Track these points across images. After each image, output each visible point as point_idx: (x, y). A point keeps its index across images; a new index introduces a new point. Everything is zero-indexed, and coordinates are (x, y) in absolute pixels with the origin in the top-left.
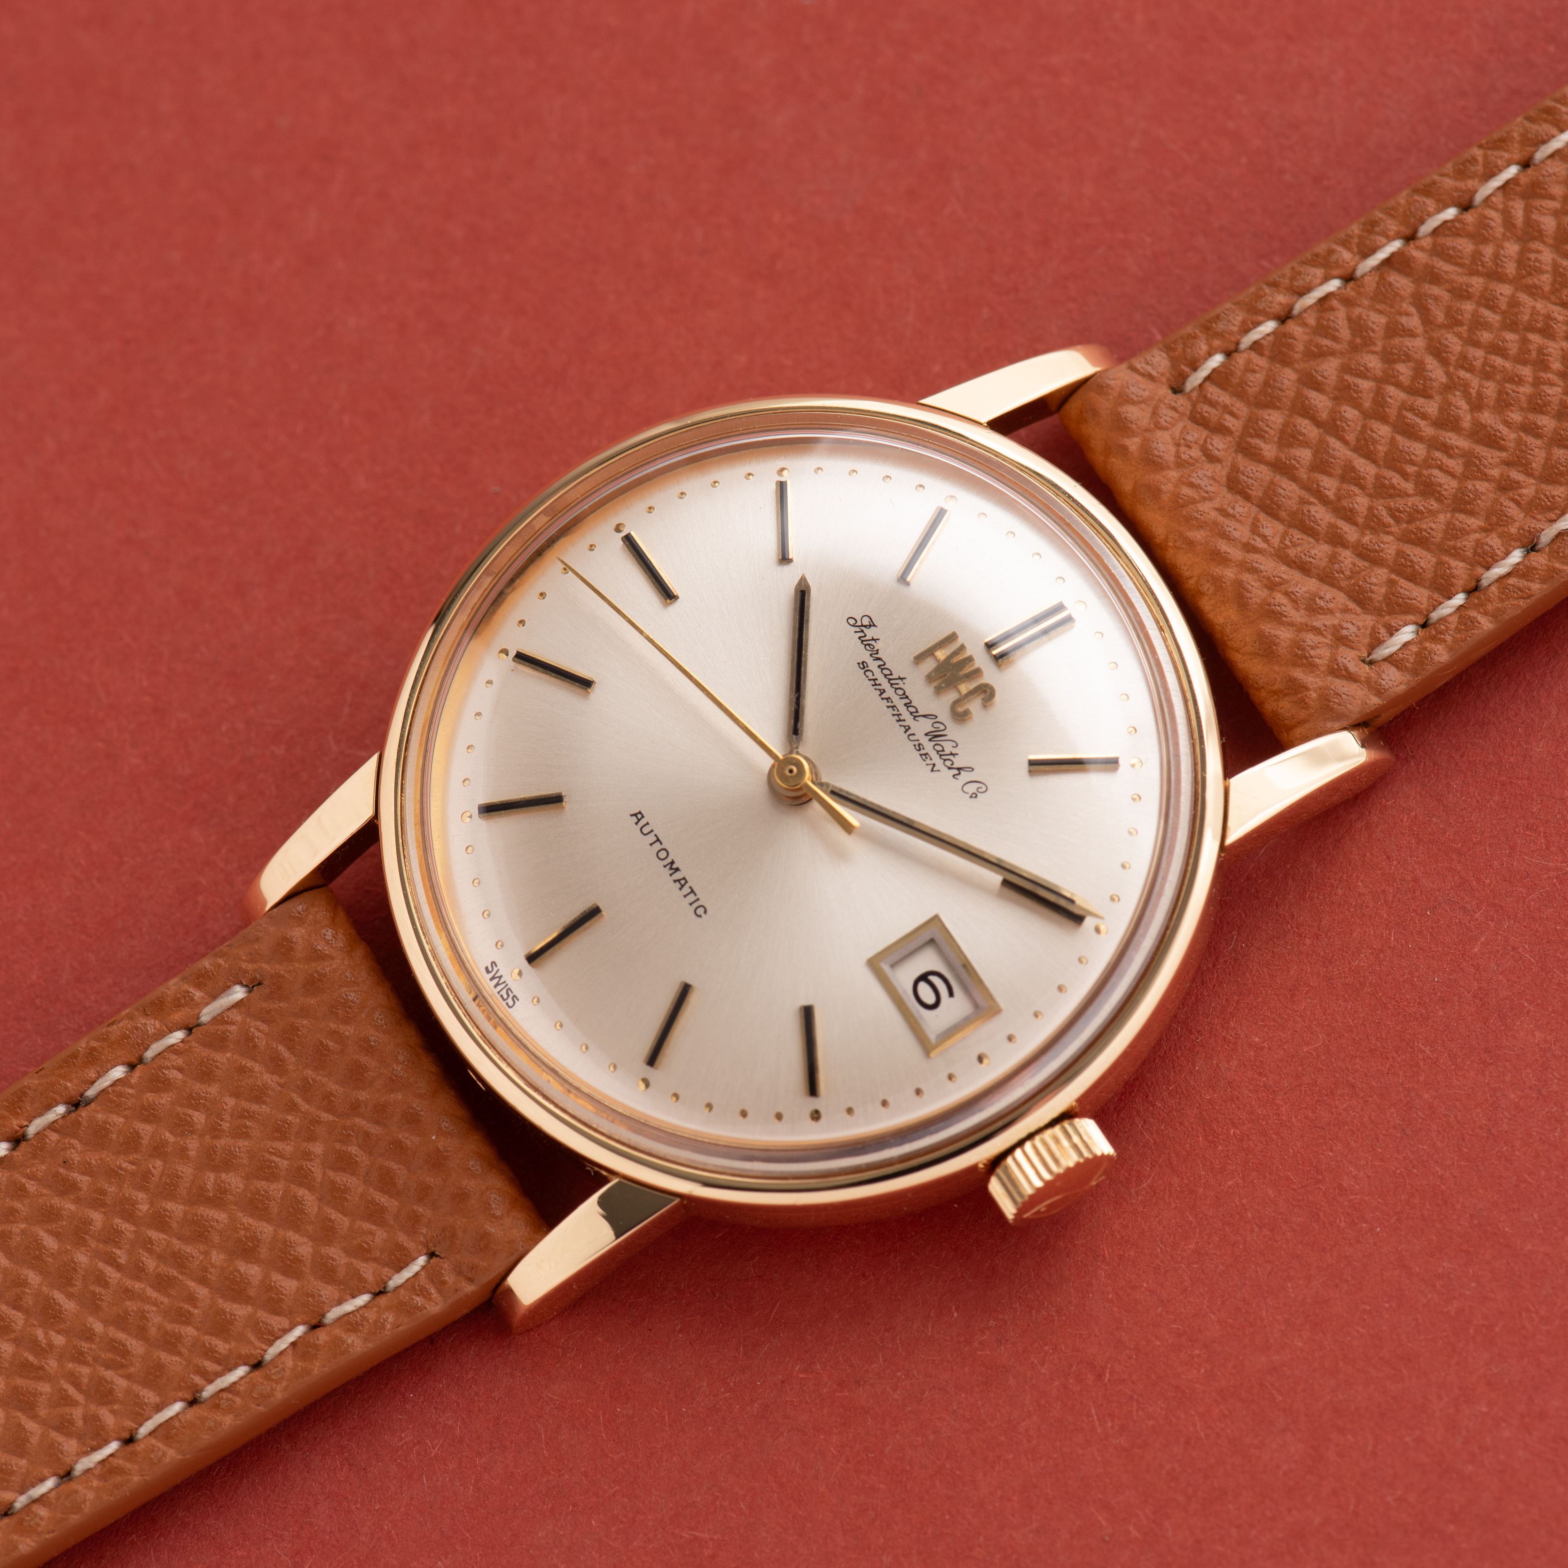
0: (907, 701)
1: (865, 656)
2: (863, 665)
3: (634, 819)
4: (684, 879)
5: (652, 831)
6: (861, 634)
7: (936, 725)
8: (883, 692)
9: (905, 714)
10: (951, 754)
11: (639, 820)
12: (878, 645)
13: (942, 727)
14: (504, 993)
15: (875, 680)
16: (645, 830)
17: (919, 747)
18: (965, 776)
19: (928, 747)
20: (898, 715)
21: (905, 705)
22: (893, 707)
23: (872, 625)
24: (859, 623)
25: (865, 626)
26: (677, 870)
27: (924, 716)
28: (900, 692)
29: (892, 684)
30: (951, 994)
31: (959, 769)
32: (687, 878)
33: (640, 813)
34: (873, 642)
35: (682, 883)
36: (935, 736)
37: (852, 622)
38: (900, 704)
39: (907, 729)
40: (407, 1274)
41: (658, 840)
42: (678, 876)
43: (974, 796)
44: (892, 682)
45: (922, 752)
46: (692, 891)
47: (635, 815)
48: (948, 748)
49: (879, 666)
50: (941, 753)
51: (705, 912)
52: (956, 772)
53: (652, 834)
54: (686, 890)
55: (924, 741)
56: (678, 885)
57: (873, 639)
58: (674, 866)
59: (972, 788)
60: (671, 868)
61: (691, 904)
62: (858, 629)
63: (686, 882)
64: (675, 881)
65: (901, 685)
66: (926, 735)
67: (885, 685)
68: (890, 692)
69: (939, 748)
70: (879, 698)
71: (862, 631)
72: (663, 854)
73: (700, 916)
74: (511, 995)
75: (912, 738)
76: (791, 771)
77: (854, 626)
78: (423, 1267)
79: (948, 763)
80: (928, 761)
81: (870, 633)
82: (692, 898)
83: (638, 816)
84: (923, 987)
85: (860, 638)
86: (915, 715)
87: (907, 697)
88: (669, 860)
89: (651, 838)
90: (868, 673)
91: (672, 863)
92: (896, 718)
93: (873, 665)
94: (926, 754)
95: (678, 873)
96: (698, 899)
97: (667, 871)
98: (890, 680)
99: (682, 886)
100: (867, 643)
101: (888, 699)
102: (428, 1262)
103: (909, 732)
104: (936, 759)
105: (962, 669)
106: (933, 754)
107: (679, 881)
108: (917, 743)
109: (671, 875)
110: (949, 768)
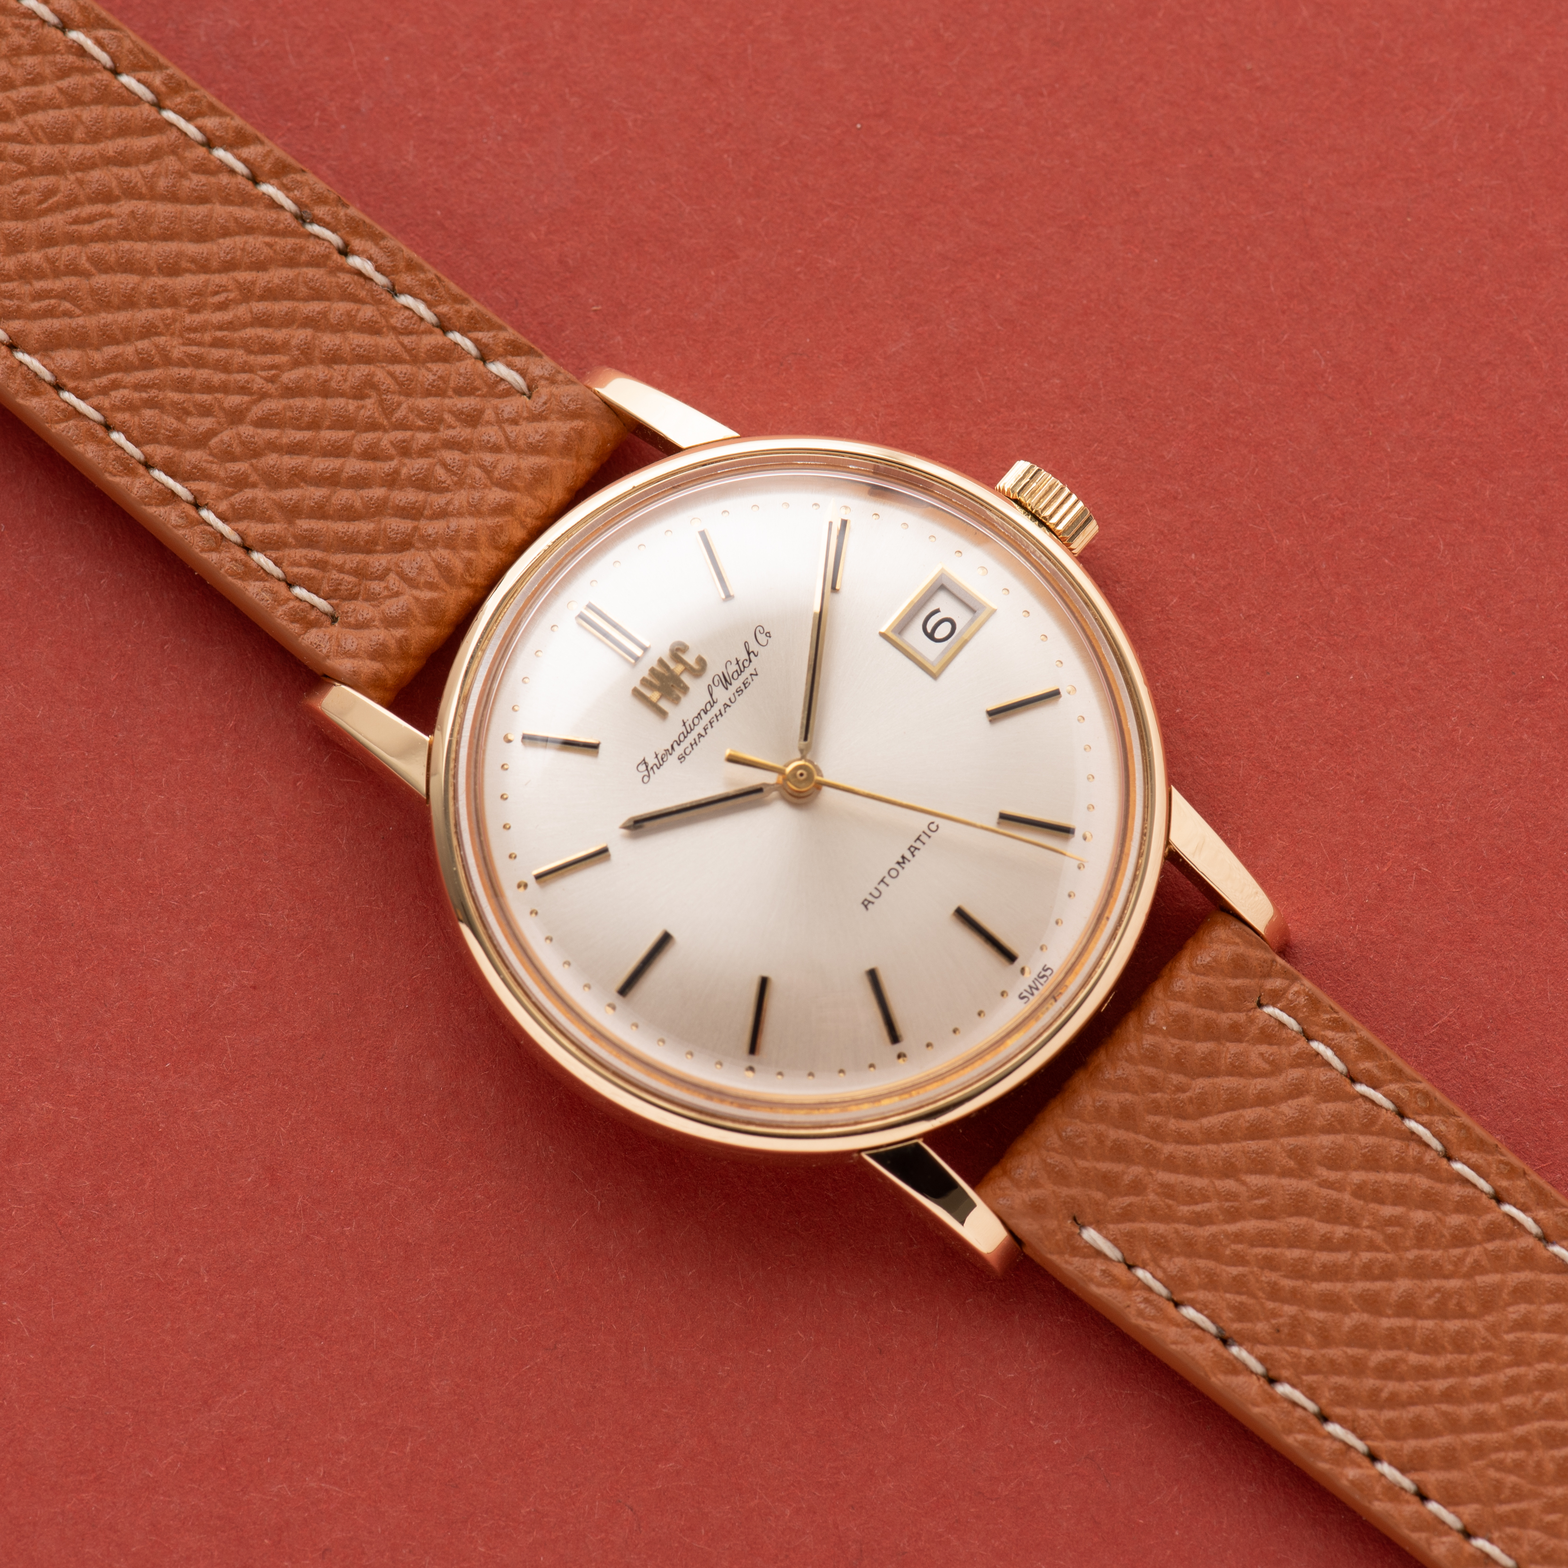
0: (702, 713)
1: (672, 759)
2: (681, 758)
3: (870, 906)
4: (909, 849)
5: (876, 889)
6: (655, 768)
7: (716, 683)
8: (700, 736)
9: (715, 711)
10: (738, 663)
11: (869, 902)
12: (661, 752)
13: (717, 678)
14: (1042, 981)
15: (692, 745)
16: (876, 894)
17: (739, 691)
18: (753, 647)
19: (737, 684)
20: (717, 717)
21: (706, 713)
22: (711, 723)
23: (644, 762)
24: (646, 773)
25: (647, 767)
26: (903, 857)
27: (711, 695)
28: (696, 721)
29: (691, 730)
30: (937, 611)
31: (749, 654)
32: (908, 846)
33: (863, 903)
34: (659, 757)
35: (913, 850)
36: (726, 681)
37: (646, 779)
38: (706, 719)
39: (726, 706)
40: (1284, 1017)
41: (882, 881)
42: (908, 855)
43: (769, 635)
44: (689, 730)
45: (743, 687)
46: (918, 839)
47: (866, 906)
48: (733, 668)
49: (679, 745)
50: (740, 672)
51: (933, 823)
52: (752, 655)
53: (879, 887)
54: (918, 844)
55: (732, 689)
56: (916, 853)
57: (657, 757)
58: (901, 860)
59: (762, 638)
60: (904, 863)
61: (929, 837)
62: (651, 772)
63: (912, 846)
64: (914, 856)
65: (690, 722)
66: (727, 689)
67: (693, 735)
68: (699, 729)
69: (735, 675)
70: (706, 737)
71: (652, 768)
72: (893, 873)
73: (938, 826)
74: (1043, 973)
75: (733, 700)
76: (801, 775)
77: (649, 776)
78: (1274, 1005)
79: (746, 664)
80: (750, 680)
81: (651, 761)
82: (924, 838)
83: (866, 904)
84: (938, 635)
85: (658, 768)
86: (712, 703)
87: (699, 714)
88: (897, 867)
89: (882, 887)
90: (687, 752)
91: (898, 863)
92: (719, 717)
93: (679, 750)
94: (744, 684)
95: (906, 856)
96: (924, 832)
97: (907, 865)
98: (688, 733)
99: (916, 848)
100: (661, 760)
101: (705, 729)
102: (1267, 1005)
103: (729, 703)
104: (746, 674)
105: (663, 674)
106: (742, 678)
107: (912, 853)
108: (736, 694)
109: (909, 861)
110: (750, 661)
